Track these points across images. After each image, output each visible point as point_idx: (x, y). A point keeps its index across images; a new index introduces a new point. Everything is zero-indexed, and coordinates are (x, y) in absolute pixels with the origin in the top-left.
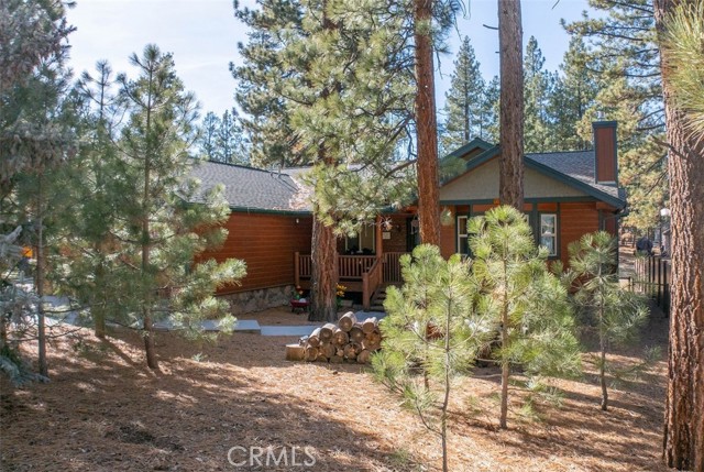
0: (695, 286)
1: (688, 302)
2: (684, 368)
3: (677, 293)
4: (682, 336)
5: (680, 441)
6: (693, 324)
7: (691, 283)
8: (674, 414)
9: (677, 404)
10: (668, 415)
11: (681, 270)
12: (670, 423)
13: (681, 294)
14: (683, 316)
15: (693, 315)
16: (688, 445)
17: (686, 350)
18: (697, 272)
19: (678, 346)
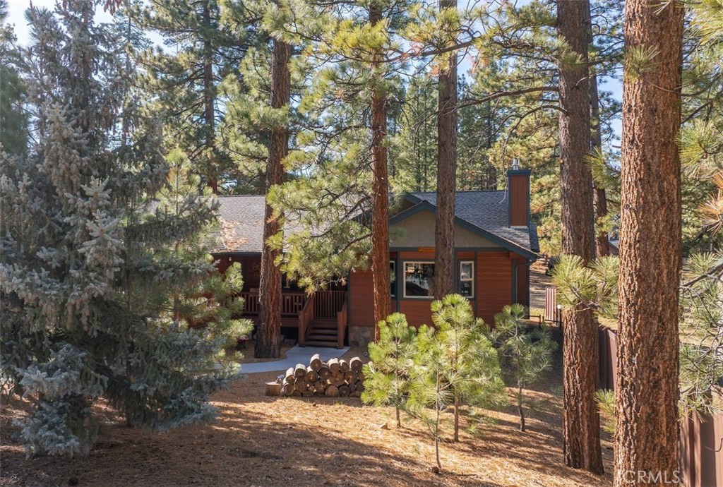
0: (578, 354)
1: (574, 363)
2: (573, 403)
3: (567, 357)
4: (571, 384)
5: (574, 450)
6: (577, 377)
7: (576, 352)
8: (569, 432)
9: (570, 426)
10: (565, 433)
11: (569, 344)
12: (567, 438)
13: (570, 358)
14: (571, 371)
15: (577, 372)
16: (579, 453)
17: (574, 392)
18: (579, 347)
19: (569, 389)
